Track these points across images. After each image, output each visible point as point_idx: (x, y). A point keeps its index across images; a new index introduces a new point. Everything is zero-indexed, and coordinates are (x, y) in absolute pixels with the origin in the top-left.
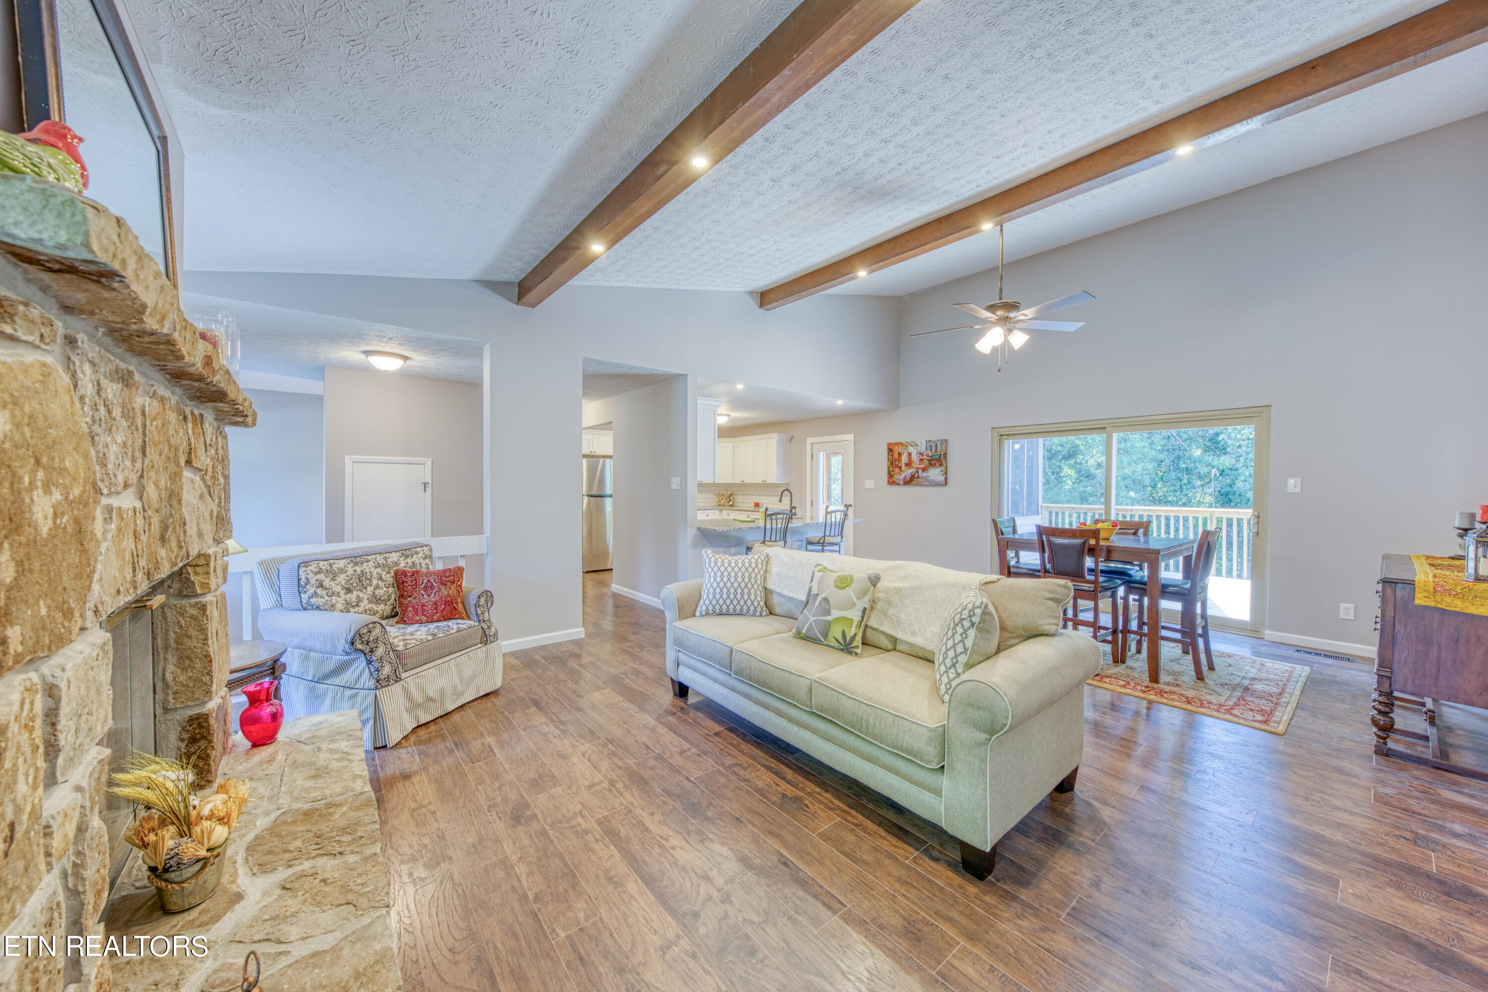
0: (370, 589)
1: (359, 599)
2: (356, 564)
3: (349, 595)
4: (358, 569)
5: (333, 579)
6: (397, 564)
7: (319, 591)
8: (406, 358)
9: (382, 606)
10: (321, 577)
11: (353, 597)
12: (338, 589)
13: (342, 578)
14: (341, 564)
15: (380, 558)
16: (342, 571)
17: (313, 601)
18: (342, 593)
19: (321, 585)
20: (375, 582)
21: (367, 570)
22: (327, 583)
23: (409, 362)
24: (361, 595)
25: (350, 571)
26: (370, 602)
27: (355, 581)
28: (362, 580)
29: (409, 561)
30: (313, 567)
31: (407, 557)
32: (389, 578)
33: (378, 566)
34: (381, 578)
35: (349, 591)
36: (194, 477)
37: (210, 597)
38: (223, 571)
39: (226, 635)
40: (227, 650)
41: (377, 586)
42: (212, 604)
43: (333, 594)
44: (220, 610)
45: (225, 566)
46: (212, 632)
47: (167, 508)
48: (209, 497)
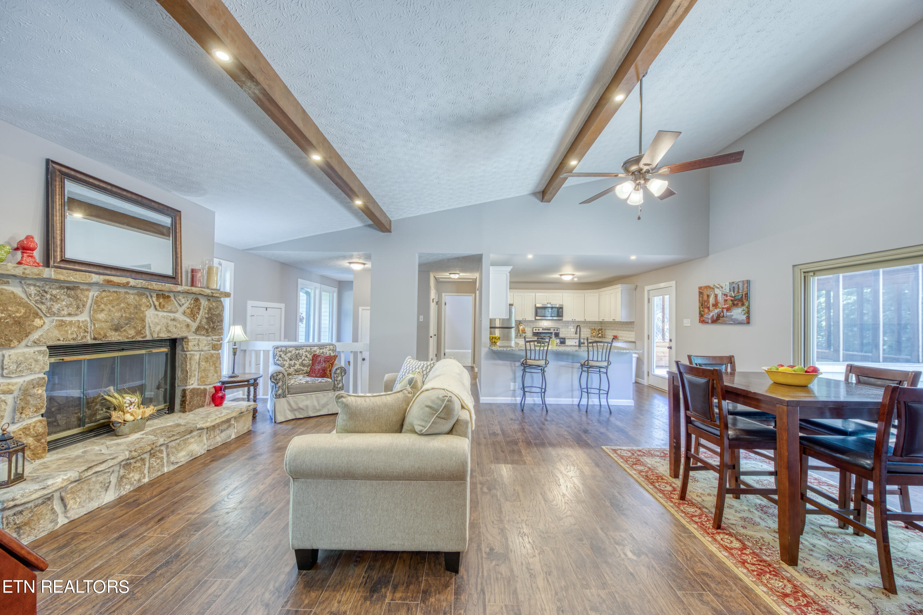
0: (300, 360)
1: (295, 364)
2: (297, 350)
3: (291, 362)
4: (297, 352)
5: (285, 355)
6: (315, 351)
7: (280, 358)
8: (364, 264)
9: (306, 368)
10: (281, 353)
11: (292, 362)
12: (287, 358)
13: (289, 355)
14: (291, 349)
15: (308, 349)
16: (290, 352)
17: (277, 362)
18: (288, 360)
19: (280, 356)
20: (303, 358)
21: (301, 353)
22: (283, 356)
23: (366, 266)
24: (296, 362)
25: (293, 352)
26: (300, 365)
27: (294, 356)
28: (297, 357)
29: (321, 351)
30: (279, 349)
31: (321, 349)
32: (310, 357)
33: (307, 351)
34: (306, 357)
35: (291, 360)
36: (161, 314)
37: (192, 353)
38: (211, 346)
39: (216, 367)
40: (216, 372)
41: (304, 360)
42: (193, 355)
43: (284, 360)
44: (207, 358)
45: (217, 344)
46: (190, 363)
47: (122, 322)
48: (188, 320)
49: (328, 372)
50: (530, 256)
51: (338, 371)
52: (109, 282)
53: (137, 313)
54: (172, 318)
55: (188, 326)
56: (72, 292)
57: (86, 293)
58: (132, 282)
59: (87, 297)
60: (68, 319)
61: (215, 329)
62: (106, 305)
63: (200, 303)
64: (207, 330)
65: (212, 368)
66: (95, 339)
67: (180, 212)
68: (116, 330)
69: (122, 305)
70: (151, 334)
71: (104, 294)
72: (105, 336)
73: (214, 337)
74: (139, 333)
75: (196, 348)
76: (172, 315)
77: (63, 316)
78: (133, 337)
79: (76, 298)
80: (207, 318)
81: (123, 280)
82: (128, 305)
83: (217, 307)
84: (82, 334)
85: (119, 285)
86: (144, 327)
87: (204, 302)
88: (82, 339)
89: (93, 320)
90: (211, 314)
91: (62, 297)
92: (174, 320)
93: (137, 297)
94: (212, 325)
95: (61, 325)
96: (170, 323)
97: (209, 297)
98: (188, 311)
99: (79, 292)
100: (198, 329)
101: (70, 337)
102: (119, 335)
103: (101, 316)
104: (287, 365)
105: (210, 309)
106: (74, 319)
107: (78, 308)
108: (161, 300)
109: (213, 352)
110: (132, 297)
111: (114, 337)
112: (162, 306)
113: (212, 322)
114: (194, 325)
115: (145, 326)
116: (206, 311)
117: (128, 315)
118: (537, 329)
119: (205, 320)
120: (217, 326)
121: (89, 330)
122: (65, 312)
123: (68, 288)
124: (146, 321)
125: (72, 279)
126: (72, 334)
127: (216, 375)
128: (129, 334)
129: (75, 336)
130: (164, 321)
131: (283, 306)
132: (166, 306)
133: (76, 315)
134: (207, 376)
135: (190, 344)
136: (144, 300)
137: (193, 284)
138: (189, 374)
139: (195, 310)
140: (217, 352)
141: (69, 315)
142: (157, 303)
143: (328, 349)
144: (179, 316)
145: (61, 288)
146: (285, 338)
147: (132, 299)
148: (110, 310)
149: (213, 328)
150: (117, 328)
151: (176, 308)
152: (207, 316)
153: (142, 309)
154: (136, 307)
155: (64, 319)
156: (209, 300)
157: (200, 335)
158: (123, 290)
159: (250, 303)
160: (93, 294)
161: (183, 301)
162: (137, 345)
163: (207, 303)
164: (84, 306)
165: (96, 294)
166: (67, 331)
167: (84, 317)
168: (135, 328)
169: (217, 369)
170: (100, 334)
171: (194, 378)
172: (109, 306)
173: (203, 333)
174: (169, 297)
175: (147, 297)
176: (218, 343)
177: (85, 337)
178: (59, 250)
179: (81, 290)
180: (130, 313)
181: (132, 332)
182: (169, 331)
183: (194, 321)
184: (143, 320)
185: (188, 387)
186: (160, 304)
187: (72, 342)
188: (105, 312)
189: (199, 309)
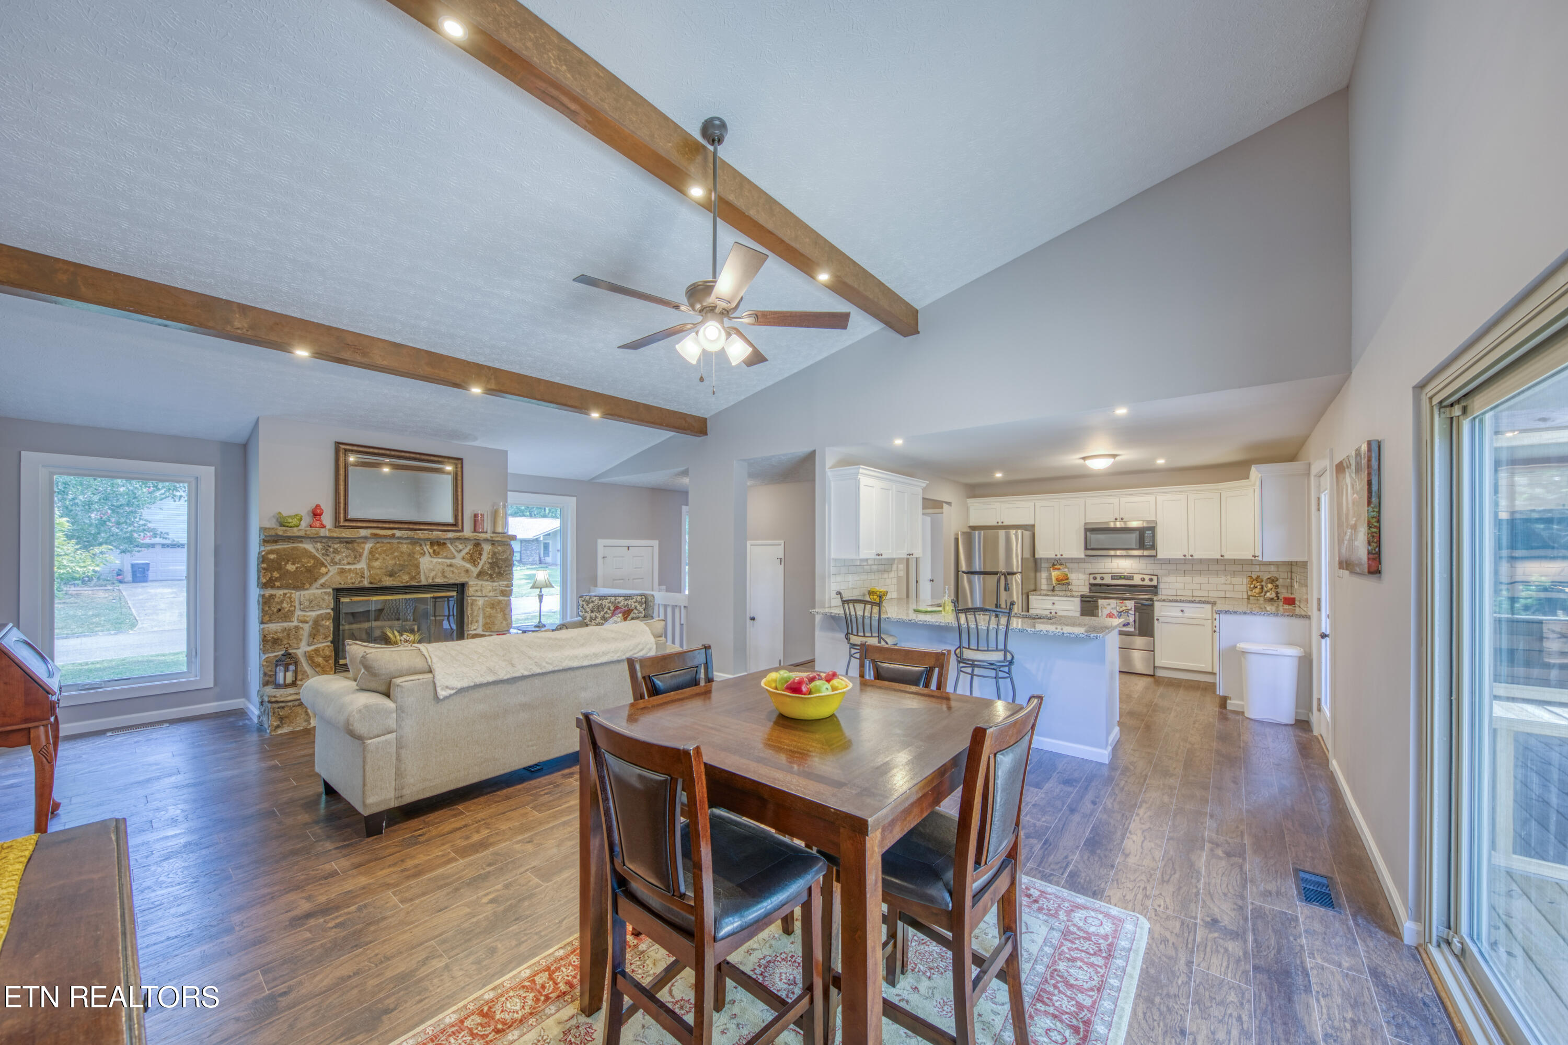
0: (602, 613)
1: (596, 617)
2: (600, 600)
4: (600, 602)
5: (587, 605)
6: (619, 603)
7: (582, 609)
10: (584, 603)
11: (593, 615)
12: (588, 610)
13: (591, 605)
14: (595, 598)
15: (613, 599)
16: (593, 602)
17: (580, 613)
18: (589, 612)
19: (583, 607)
20: (606, 610)
21: (604, 604)
22: (585, 606)
24: (597, 615)
25: (596, 603)
26: (601, 619)
27: (596, 607)
28: (599, 608)
29: (626, 602)
30: (583, 599)
31: (626, 600)
34: (609, 609)
35: (592, 612)
36: (435, 560)
37: (474, 598)
38: (498, 591)
39: (505, 614)
40: (505, 619)
41: (606, 613)
42: (475, 600)
43: (586, 612)
44: (493, 604)
45: (505, 590)
46: (474, 608)
47: (396, 569)
48: (468, 566)
50: (899, 442)
52: (375, 535)
53: (411, 560)
54: (449, 563)
55: (467, 571)
56: (350, 546)
57: (362, 545)
58: (398, 533)
59: (364, 549)
60: (348, 567)
61: (502, 574)
62: (380, 554)
63: (482, 549)
64: (491, 575)
65: (500, 616)
66: (371, 583)
67: (461, 459)
68: (391, 576)
69: (396, 554)
70: (427, 579)
71: (378, 545)
72: (380, 581)
73: (501, 583)
74: (413, 578)
75: (479, 594)
76: (448, 561)
77: (344, 565)
78: (407, 582)
79: (354, 550)
80: (490, 563)
81: (389, 532)
82: (402, 553)
83: (504, 552)
84: (359, 579)
85: (385, 537)
86: (419, 573)
87: (487, 548)
88: (359, 583)
89: (370, 567)
90: (497, 558)
91: (342, 550)
92: (451, 565)
93: (410, 547)
94: (497, 570)
95: (342, 572)
96: (446, 569)
97: (493, 542)
98: (468, 557)
99: (355, 545)
100: (480, 575)
101: (350, 581)
102: (393, 580)
103: (376, 564)
104: (588, 618)
105: (494, 554)
106: (352, 567)
107: (355, 558)
108: (436, 548)
109: (501, 598)
110: (405, 546)
111: (388, 582)
112: (436, 553)
113: (498, 567)
114: (475, 571)
115: (420, 572)
116: (490, 556)
117: (402, 563)
118: (1098, 576)
119: (488, 565)
120: (504, 571)
121: (366, 576)
122: (345, 562)
123: (347, 542)
124: (421, 567)
125: (343, 535)
126: (351, 579)
127: (504, 622)
128: (404, 579)
129: (353, 581)
130: (440, 567)
131: (655, 543)
132: (441, 553)
133: (354, 564)
134: (493, 623)
135: (470, 589)
136: (418, 548)
137: (475, 531)
138: (470, 619)
139: (476, 555)
140: (506, 599)
141: (349, 564)
142: (431, 551)
143: (634, 600)
144: (458, 561)
145: (341, 542)
146: (660, 584)
147: (405, 548)
148: (384, 559)
149: (500, 573)
150: (391, 574)
151: (453, 553)
152: (490, 561)
153: (416, 556)
154: (409, 555)
155: (344, 567)
156: (493, 544)
157: (483, 580)
158: (395, 541)
159: (601, 543)
160: (368, 546)
161: (461, 547)
162: (423, 589)
163: (490, 547)
164: (361, 556)
165: (371, 545)
166: (347, 577)
167: (362, 565)
168: (409, 573)
169: (507, 616)
170: (375, 579)
171: (476, 624)
172: (383, 555)
173: (486, 578)
174: (444, 544)
175: (421, 545)
176: (507, 589)
177: (362, 581)
178: (342, 512)
179: (358, 543)
180: (404, 561)
181: (406, 578)
182: (445, 577)
183: (475, 566)
184: (417, 566)
185: (471, 632)
186: (434, 551)
187: (351, 586)
188: (380, 561)
189: (481, 554)
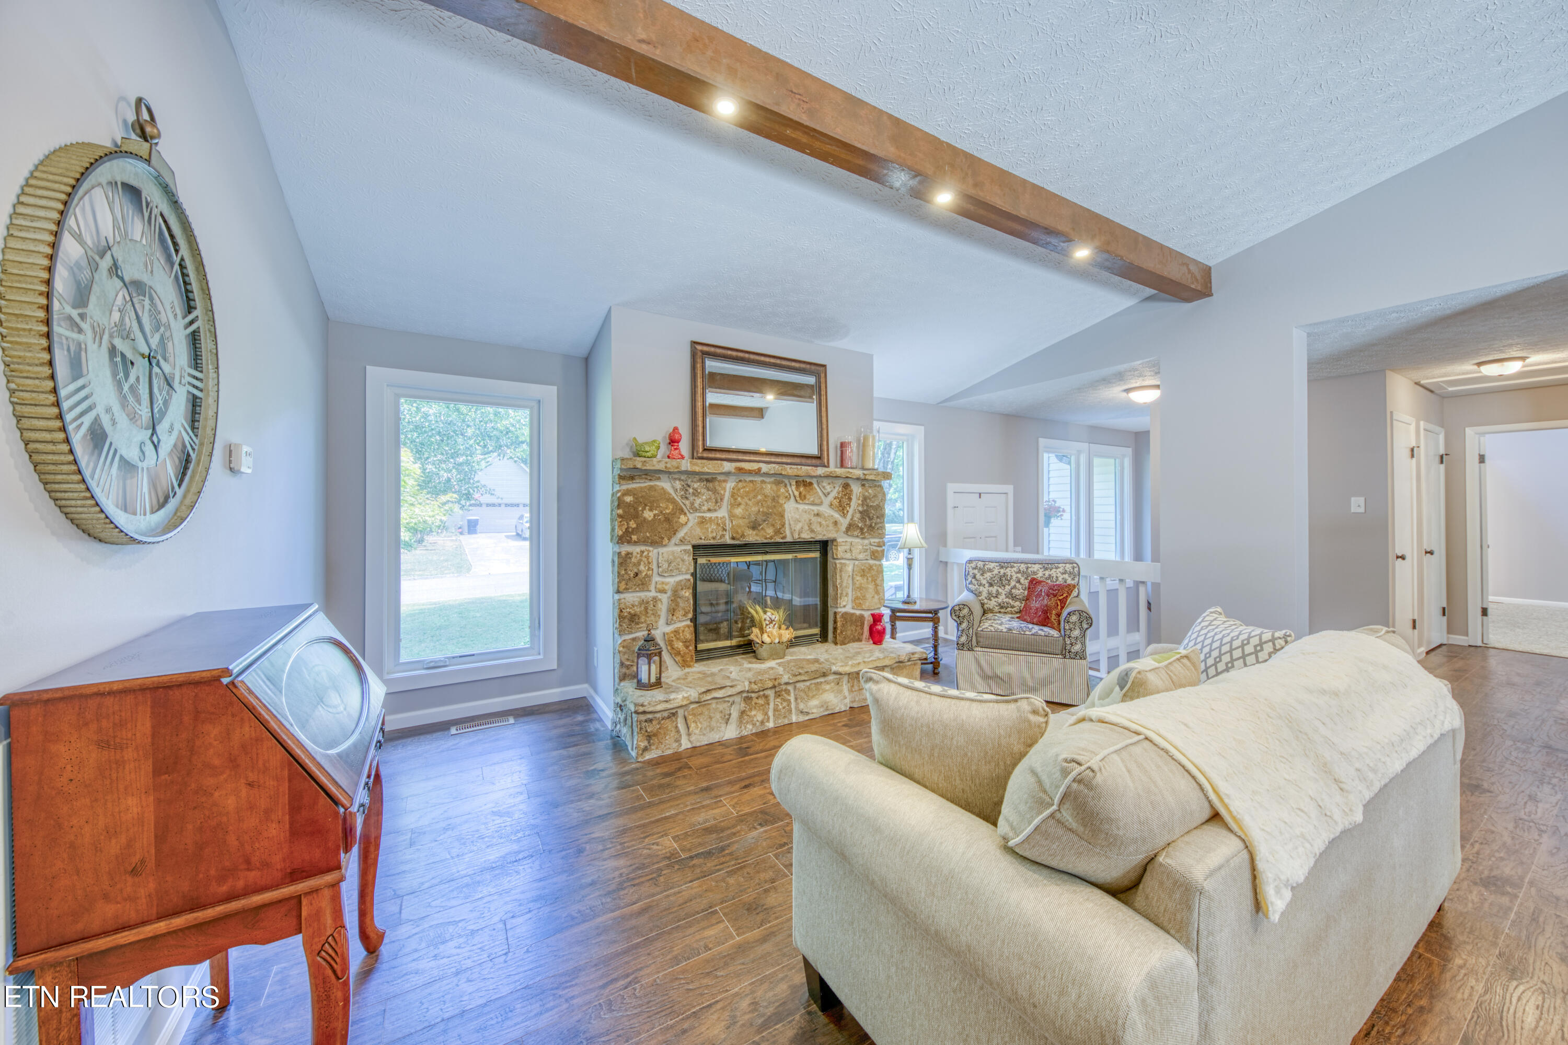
0: (1008, 588)
1: (998, 593)
2: (1002, 567)
3: (991, 589)
4: (1002, 571)
5: (982, 575)
6: (1035, 573)
7: (974, 581)
9: (1017, 604)
10: (976, 571)
11: (994, 590)
12: (984, 582)
13: (988, 575)
14: (992, 565)
15: (1023, 567)
16: (990, 570)
17: (970, 586)
18: (987, 585)
19: (974, 577)
20: (1013, 583)
21: (1009, 574)
22: (978, 576)
24: (1000, 590)
25: (996, 572)
26: (1007, 597)
27: (997, 579)
28: (1002, 580)
29: (1047, 573)
30: (973, 564)
31: (1046, 569)
32: (1026, 583)
33: (1019, 572)
34: (1019, 581)
35: (991, 585)
36: (802, 507)
37: (843, 561)
38: (868, 553)
39: (876, 585)
40: (877, 592)
41: (1015, 587)
42: (845, 564)
43: (981, 585)
44: (863, 571)
45: (877, 551)
46: (841, 576)
47: (760, 518)
48: (837, 516)
49: (1053, 617)
51: (1074, 618)
52: (740, 470)
53: (775, 506)
54: (816, 512)
55: (836, 523)
56: (710, 485)
57: (724, 484)
58: (765, 468)
59: (724, 489)
60: (708, 515)
61: (874, 528)
62: (742, 498)
63: (851, 491)
64: (862, 529)
65: (871, 586)
66: (733, 538)
67: (824, 366)
68: (754, 528)
69: (759, 497)
70: (792, 534)
71: (740, 485)
72: (743, 536)
73: (872, 540)
74: (778, 532)
75: (848, 555)
76: (815, 508)
77: (704, 512)
78: (771, 538)
79: (715, 491)
80: (861, 512)
81: (755, 466)
82: (765, 496)
83: (875, 496)
84: (721, 533)
85: (750, 472)
86: (783, 525)
87: (856, 489)
88: (721, 538)
89: (732, 516)
90: (867, 506)
91: (703, 491)
92: (818, 515)
93: (774, 487)
94: (868, 522)
95: (702, 522)
96: (814, 519)
97: (863, 481)
98: (836, 502)
99: (717, 483)
100: (850, 527)
101: (710, 536)
102: (757, 535)
103: (739, 511)
104: (985, 594)
105: (865, 499)
106: (713, 515)
107: (716, 502)
108: (802, 489)
109: (872, 562)
110: (769, 486)
111: (752, 537)
112: (802, 497)
113: (869, 517)
114: (844, 522)
115: (785, 524)
116: (860, 502)
117: (765, 510)
119: (858, 515)
120: (876, 524)
121: (727, 528)
122: (705, 508)
123: (707, 480)
124: (786, 517)
125: (706, 470)
126: (712, 532)
127: (876, 597)
128: (767, 534)
129: (714, 535)
130: (806, 517)
131: (1009, 489)
132: (808, 497)
133: (715, 510)
134: (864, 598)
135: (839, 549)
136: (782, 490)
137: (842, 466)
138: (839, 591)
139: (845, 500)
140: (877, 563)
141: (709, 510)
142: (797, 493)
143: (1061, 570)
144: (825, 509)
145: (701, 480)
146: (1015, 545)
147: (769, 489)
148: (747, 504)
149: (871, 526)
150: (754, 526)
151: (820, 498)
152: (860, 509)
153: (781, 501)
154: (773, 499)
155: (705, 515)
156: (863, 485)
157: (852, 536)
158: (758, 479)
159: (951, 487)
160: (730, 485)
161: (828, 488)
162: (783, 547)
163: (860, 490)
164: (721, 499)
165: (733, 485)
166: (707, 529)
167: (722, 513)
168: (773, 525)
169: (879, 588)
170: (737, 533)
171: (846, 598)
172: (746, 499)
173: (855, 533)
174: (811, 484)
175: (786, 486)
176: (879, 549)
177: (723, 535)
178: (701, 438)
179: (719, 481)
180: (768, 507)
181: (770, 531)
182: (812, 531)
183: (844, 515)
184: (782, 516)
185: (839, 610)
186: (800, 493)
187: (712, 542)
188: (742, 507)
189: (850, 499)
